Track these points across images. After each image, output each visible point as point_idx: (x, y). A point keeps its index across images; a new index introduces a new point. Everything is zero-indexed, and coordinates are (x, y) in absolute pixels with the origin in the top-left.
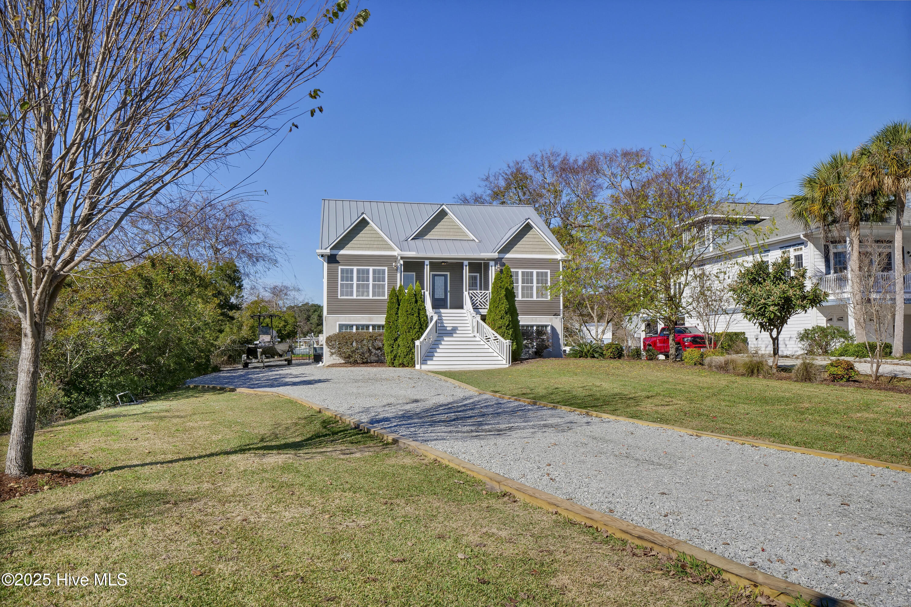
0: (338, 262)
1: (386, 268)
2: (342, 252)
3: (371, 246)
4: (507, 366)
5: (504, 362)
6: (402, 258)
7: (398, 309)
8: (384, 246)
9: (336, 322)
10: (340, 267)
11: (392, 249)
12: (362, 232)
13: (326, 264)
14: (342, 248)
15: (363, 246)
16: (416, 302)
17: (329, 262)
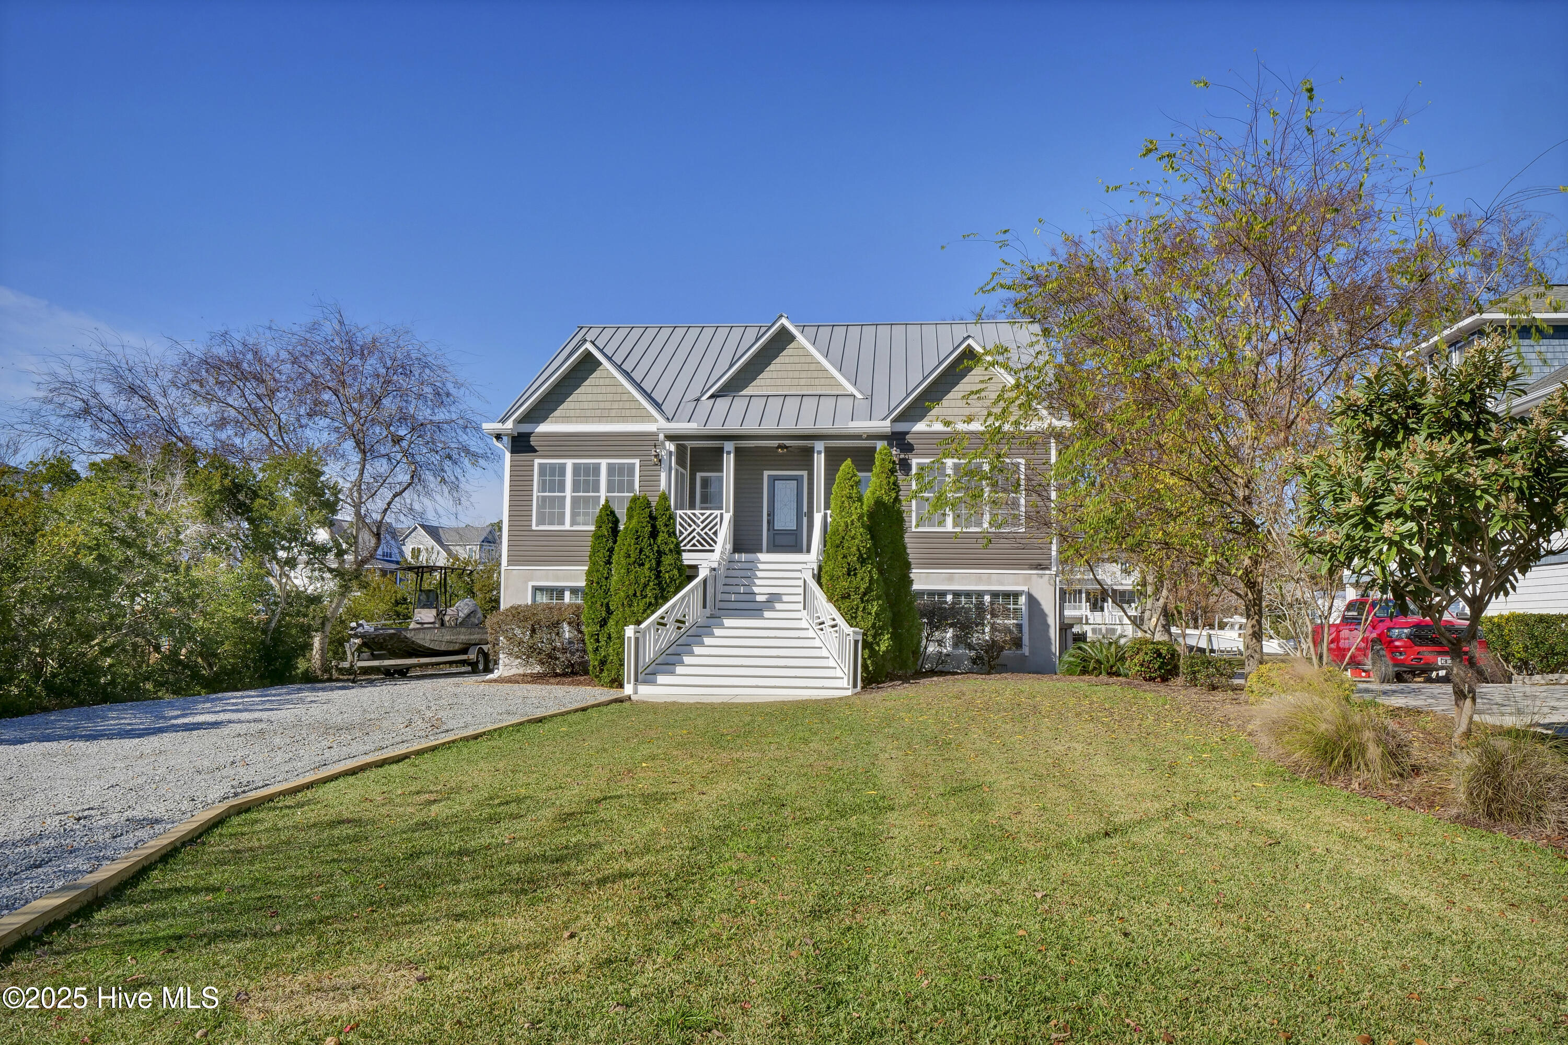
0: (533, 450)
1: (637, 462)
2: (543, 428)
3: (606, 413)
4: (849, 693)
5: (844, 683)
6: (670, 438)
7: (611, 550)
8: (634, 412)
9: (526, 582)
10: (537, 461)
11: (649, 418)
12: (587, 383)
13: (508, 455)
14: (543, 419)
15: (588, 413)
16: (654, 534)
17: (514, 451)
